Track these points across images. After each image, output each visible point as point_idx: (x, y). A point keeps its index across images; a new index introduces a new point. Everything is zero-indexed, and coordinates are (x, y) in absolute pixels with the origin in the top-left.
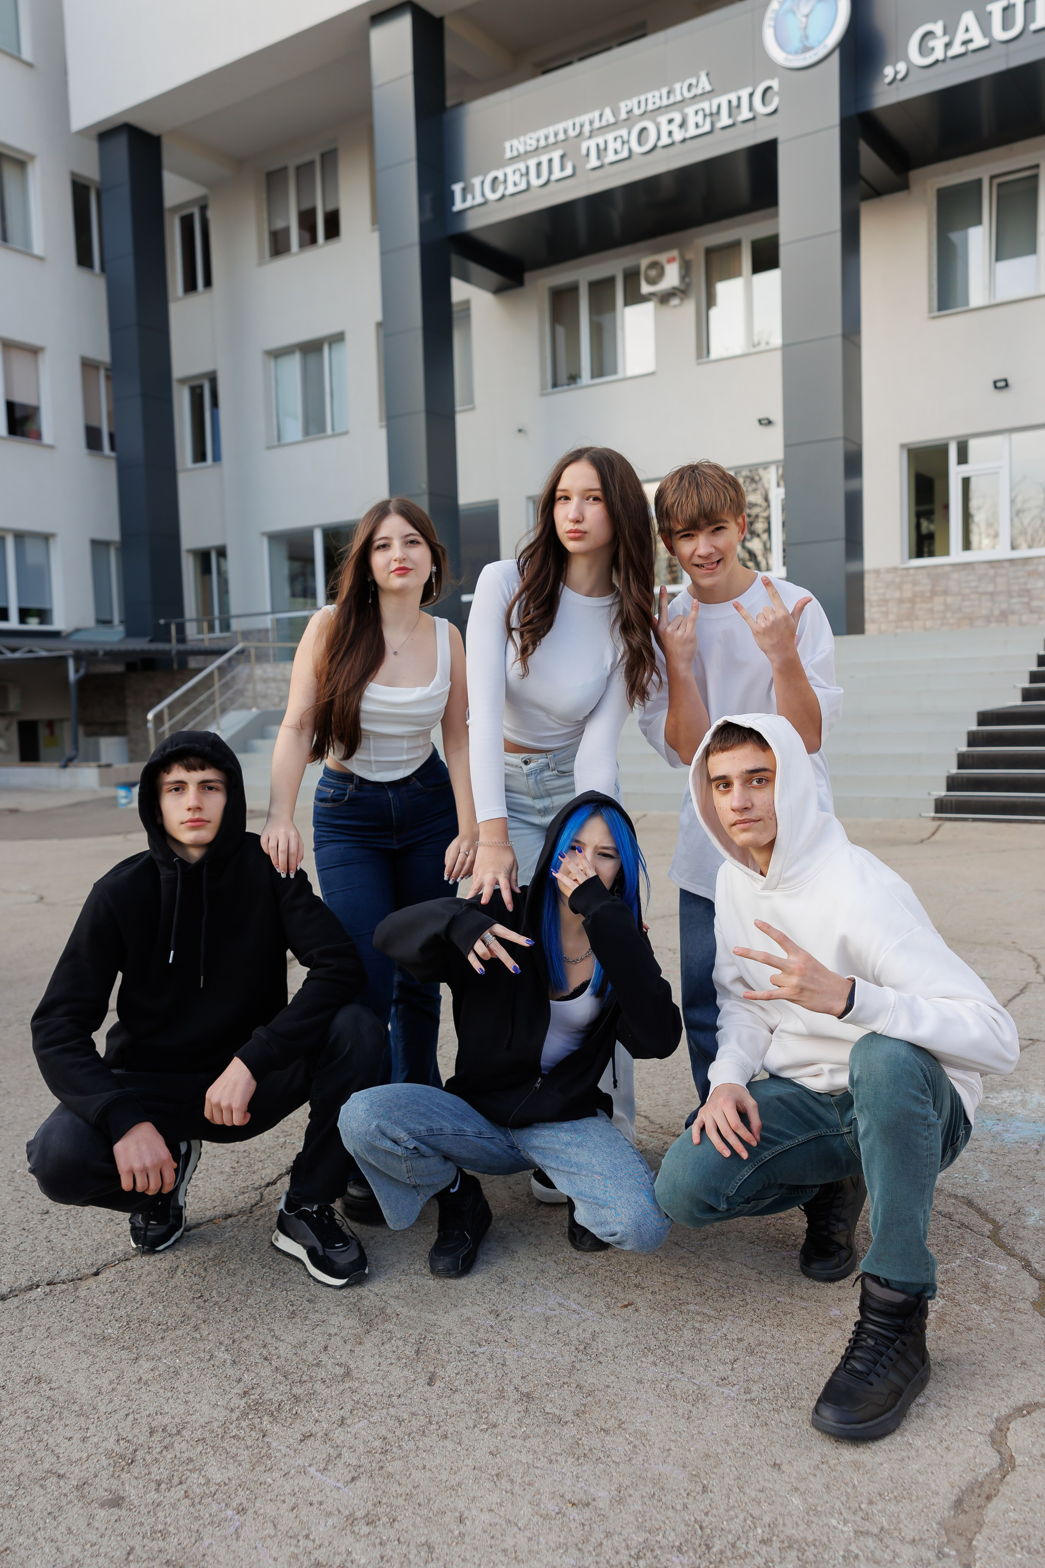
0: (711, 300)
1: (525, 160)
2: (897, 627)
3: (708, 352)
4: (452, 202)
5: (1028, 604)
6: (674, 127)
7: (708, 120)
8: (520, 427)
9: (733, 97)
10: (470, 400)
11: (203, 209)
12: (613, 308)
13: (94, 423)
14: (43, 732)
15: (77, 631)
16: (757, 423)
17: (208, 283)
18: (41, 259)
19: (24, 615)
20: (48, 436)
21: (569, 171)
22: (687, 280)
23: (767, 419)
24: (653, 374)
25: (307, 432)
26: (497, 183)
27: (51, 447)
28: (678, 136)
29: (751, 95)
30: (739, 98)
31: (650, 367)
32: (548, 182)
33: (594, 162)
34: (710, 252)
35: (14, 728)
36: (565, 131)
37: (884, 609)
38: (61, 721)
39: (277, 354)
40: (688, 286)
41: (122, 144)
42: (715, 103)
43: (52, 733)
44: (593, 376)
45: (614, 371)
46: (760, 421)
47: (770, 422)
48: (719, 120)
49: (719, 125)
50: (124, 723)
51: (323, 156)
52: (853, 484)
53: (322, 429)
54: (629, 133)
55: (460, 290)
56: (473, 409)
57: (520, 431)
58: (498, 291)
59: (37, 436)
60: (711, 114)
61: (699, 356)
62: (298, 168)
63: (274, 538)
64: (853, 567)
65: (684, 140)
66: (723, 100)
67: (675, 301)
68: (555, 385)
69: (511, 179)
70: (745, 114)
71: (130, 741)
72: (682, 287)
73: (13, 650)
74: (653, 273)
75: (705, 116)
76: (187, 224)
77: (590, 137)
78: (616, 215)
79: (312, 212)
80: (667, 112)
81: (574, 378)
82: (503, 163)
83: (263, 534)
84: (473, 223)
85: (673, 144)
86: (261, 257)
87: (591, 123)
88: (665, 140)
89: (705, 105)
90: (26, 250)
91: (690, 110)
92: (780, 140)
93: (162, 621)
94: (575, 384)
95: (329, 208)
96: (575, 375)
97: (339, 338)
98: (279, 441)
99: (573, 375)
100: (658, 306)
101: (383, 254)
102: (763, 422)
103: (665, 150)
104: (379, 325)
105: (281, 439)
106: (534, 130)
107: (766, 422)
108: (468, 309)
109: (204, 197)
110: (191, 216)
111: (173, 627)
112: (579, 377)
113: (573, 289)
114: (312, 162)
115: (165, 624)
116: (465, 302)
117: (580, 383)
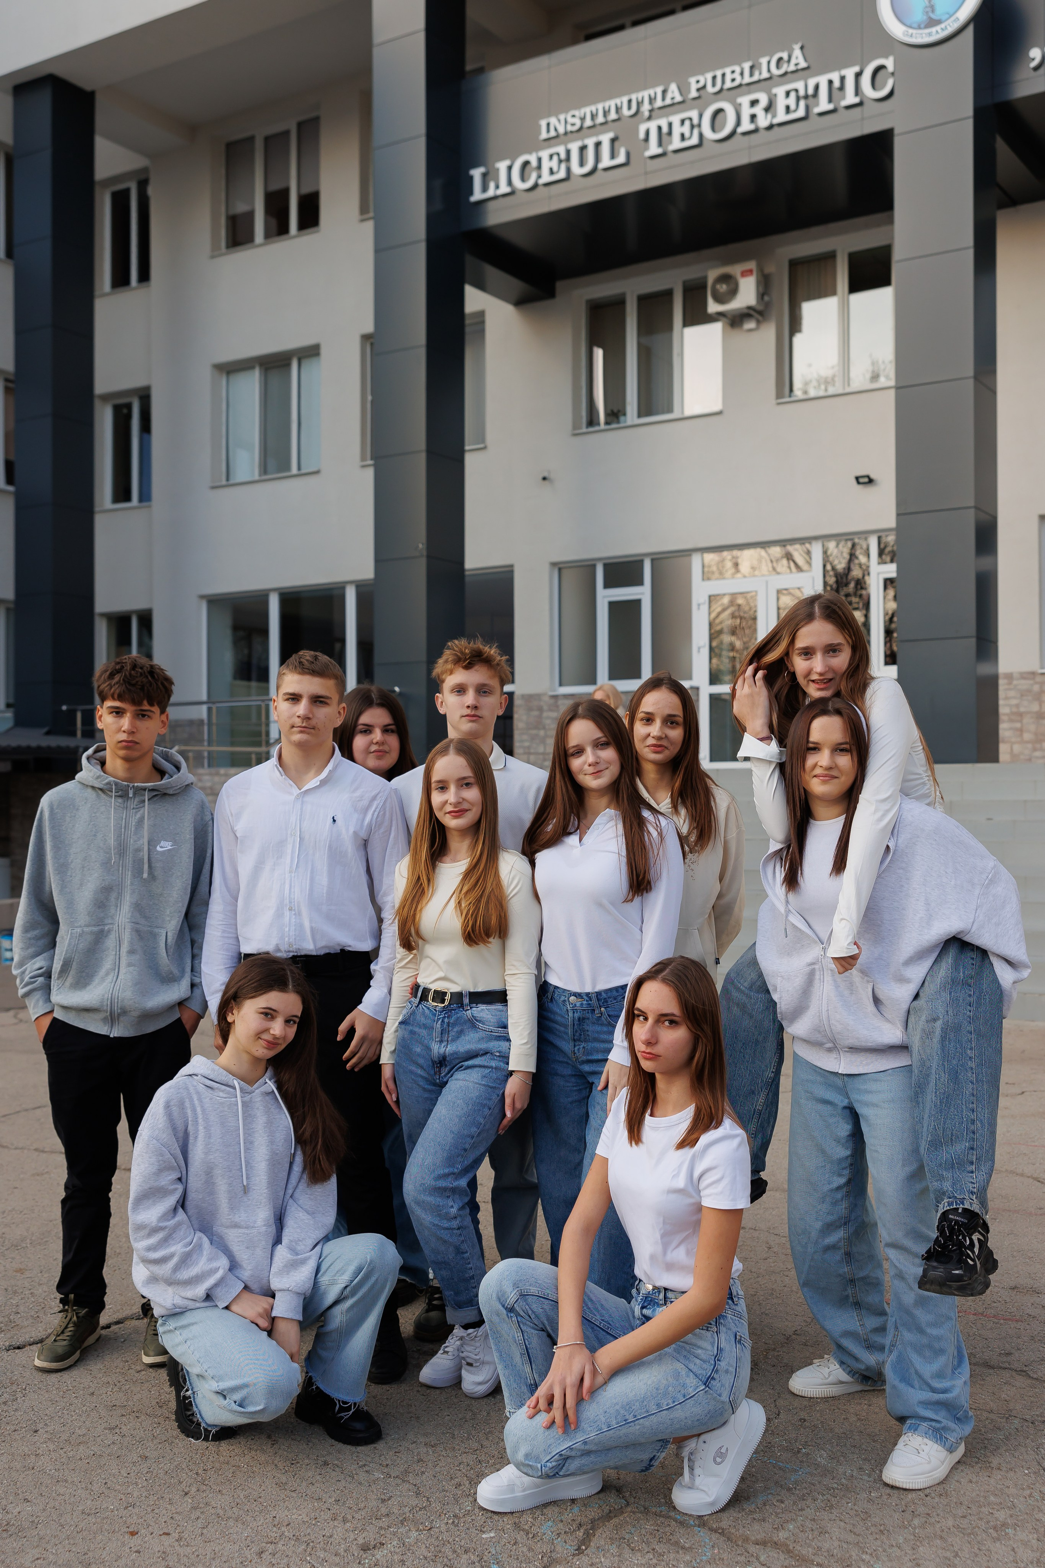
0: (795, 325)
1: (565, 144)
2: (1035, 750)
3: (791, 390)
4: (471, 192)
6: (759, 110)
7: (802, 103)
8: (546, 474)
9: (835, 77)
10: (481, 437)
11: (143, 185)
12: (669, 328)
16: (852, 481)
17: (144, 276)
21: (621, 159)
22: (766, 298)
23: (868, 477)
24: (720, 413)
25: (264, 469)
26: (528, 169)
28: (763, 121)
29: (858, 75)
30: (843, 79)
31: (717, 407)
32: (594, 170)
33: (654, 149)
34: (794, 265)
36: (618, 109)
37: (1018, 725)
39: (231, 369)
40: (768, 305)
41: (44, 100)
42: (812, 83)
44: (640, 415)
45: (670, 410)
46: (857, 478)
47: (871, 481)
48: (817, 105)
49: (817, 110)
51: (300, 125)
52: (985, 562)
53: (288, 468)
54: (701, 116)
55: (473, 299)
56: (485, 448)
57: (544, 479)
58: (520, 302)
60: (806, 97)
61: (779, 395)
62: (267, 139)
63: (215, 602)
64: (984, 669)
65: (770, 127)
66: (823, 80)
67: (750, 325)
68: (592, 421)
69: (546, 165)
70: (850, 98)
72: (760, 308)
74: (723, 288)
75: (798, 99)
76: (120, 201)
77: (650, 118)
78: (676, 214)
79: (284, 193)
80: (749, 93)
81: (615, 414)
82: (536, 145)
83: (202, 597)
84: (495, 217)
85: (756, 131)
86: (215, 247)
87: (652, 100)
88: (746, 126)
89: (800, 85)
91: (780, 91)
92: (896, 132)
93: (64, 708)
94: (618, 422)
95: (306, 190)
96: (619, 411)
97: (313, 352)
98: (228, 479)
99: (615, 411)
100: (728, 328)
101: (378, 251)
102: (861, 480)
103: (747, 138)
104: (366, 338)
105: (231, 476)
106: (578, 107)
107: (866, 480)
108: (483, 322)
109: (145, 170)
110: (126, 193)
111: (79, 716)
112: (625, 414)
113: (619, 303)
114: (287, 133)
115: (68, 711)
116: (481, 314)
117: (625, 422)
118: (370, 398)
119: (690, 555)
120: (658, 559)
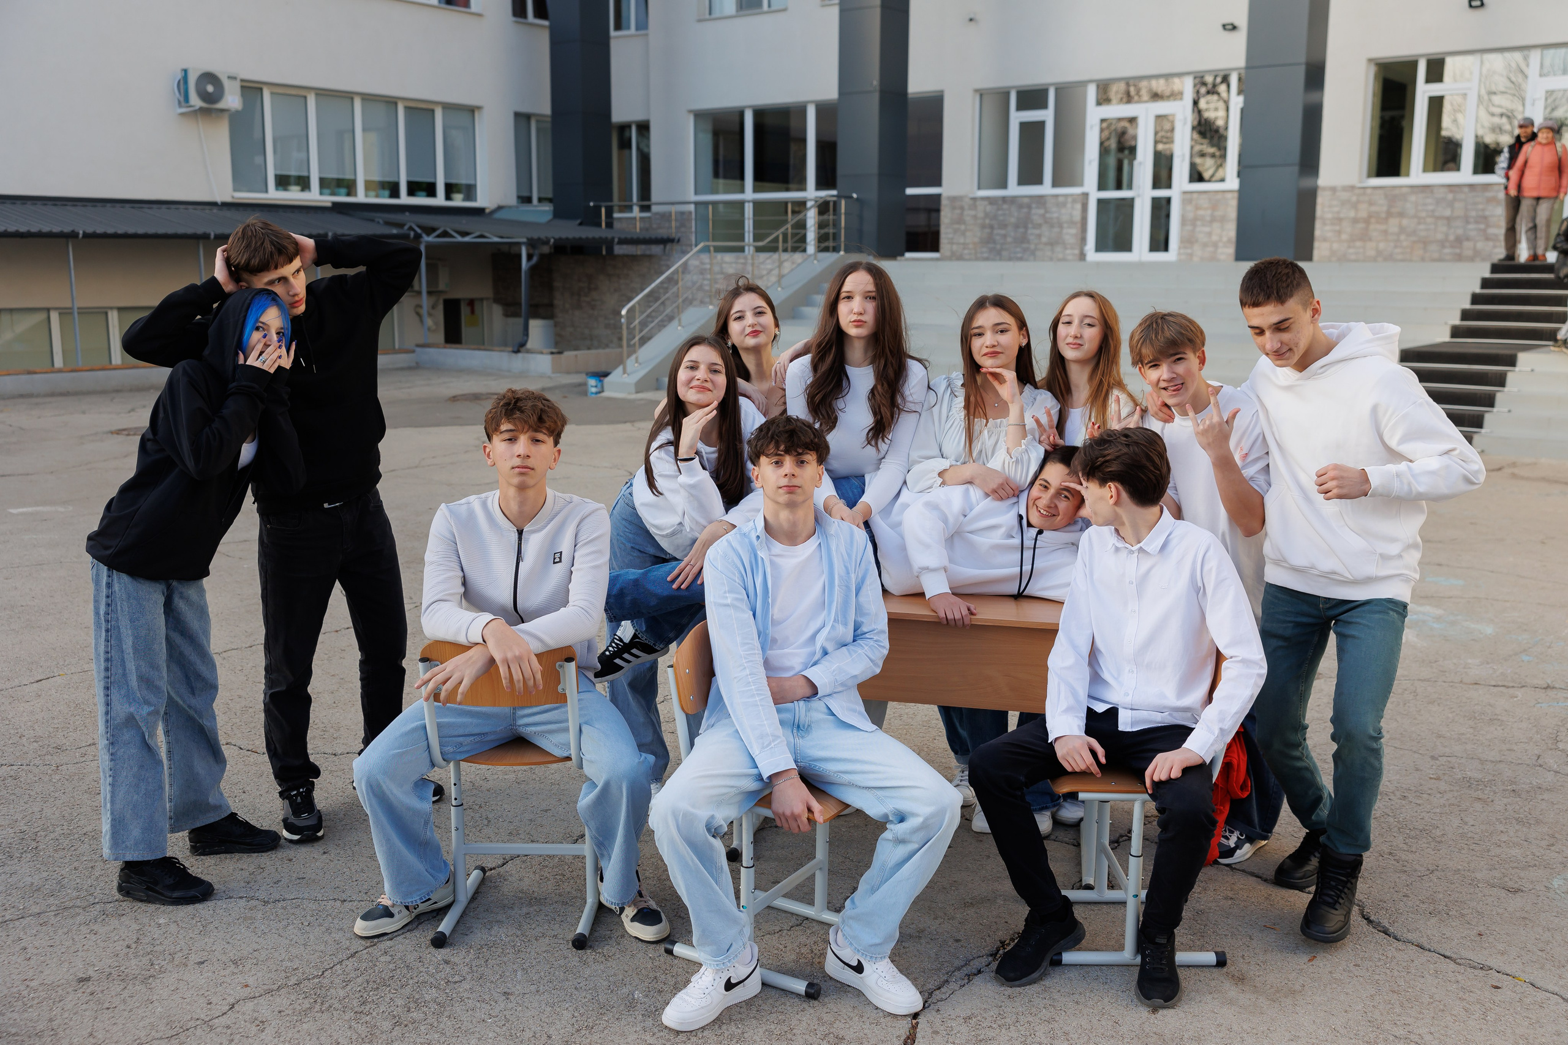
2: (1349, 247)
5: (1484, 231)
8: (972, 16)
14: (465, 310)
15: (500, 208)
16: (1221, 28)
19: (450, 189)
20: (475, 5)
23: (1232, 24)
25: (740, 6)
27: (479, 15)
35: (441, 307)
37: (1337, 228)
38: (482, 300)
43: (473, 312)
46: (1224, 26)
47: (1234, 28)
50: (551, 305)
52: (1313, 97)
53: (760, 5)
57: (971, 20)
59: (466, 4)
63: (699, 115)
64: (1306, 183)
71: (556, 325)
73: (464, 234)
83: (690, 111)
93: (592, 204)
98: (710, 14)
102: (1227, 27)
105: (713, 11)
107: (1230, 27)
111: (603, 210)
115: (594, 206)
119: (1086, 86)
120: (1061, 89)
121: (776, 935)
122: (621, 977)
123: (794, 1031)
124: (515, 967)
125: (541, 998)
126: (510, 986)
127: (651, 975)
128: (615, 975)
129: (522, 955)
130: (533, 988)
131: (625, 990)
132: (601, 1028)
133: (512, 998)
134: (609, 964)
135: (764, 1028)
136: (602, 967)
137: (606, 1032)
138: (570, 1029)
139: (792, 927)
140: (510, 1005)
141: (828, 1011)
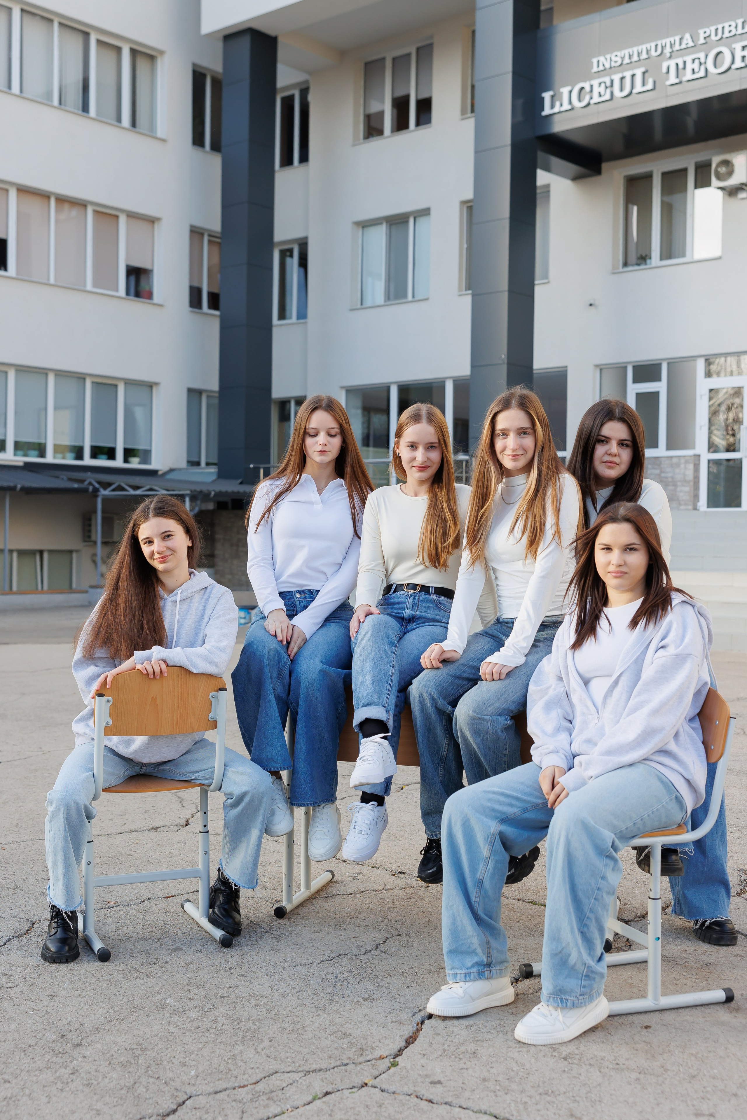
4: (542, 109)
8: (592, 302)
10: (546, 276)
11: (304, 92)
12: (684, 189)
13: (196, 284)
15: (171, 470)
17: (304, 158)
18: (163, 140)
19: (129, 453)
20: (157, 298)
24: (720, 258)
25: (388, 297)
27: (161, 306)
31: (718, 253)
39: (365, 225)
41: (245, 44)
44: (661, 259)
45: (684, 255)
50: (212, 556)
51: (418, 49)
53: (405, 296)
55: (542, 177)
56: (548, 282)
57: (591, 305)
58: (576, 178)
59: (150, 296)
62: (394, 60)
63: (351, 390)
67: (743, 195)
68: (625, 264)
71: (216, 573)
73: (136, 488)
74: (723, 170)
76: (288, 103)
78: (690, 121)
79: (406, 98)
80: (741, 41)
81: (643, 259)
82: (589, 76)
83: (342, 388)
84: (559, 127)
86: (356, 138)
90: (151, 134)
93: (252, 466)
94: (646, 264)
95: (422, 96)
96: (646, 256)
97: (426, 212)
99: (644, 255)
100: (727, 197)
101: (477, 152)
103: (739, 71)
104: (463, 203)
105: (364, 302)
106: (620, 50)
108: (549, 191)
109: (307, 82)
110: (291, 98)
111: (262, 472)
112: (650, 258)
113: (648, 177)
114: (409, 55)
115: (254, 468)
116: (548, 186)
117: (651, 264)
118: (465, 246)
119: (696, 360)
120: (672, 364)
121: (307, 966)
122: (158, 989)
123: (306, 1029)
124: (64, 979)
125: (83, 999)
126: (56, 991)
127: (186, 988)
128: (153, 987)
129: (72, 972)
130: (76, 993)
131: (159, 997)
132: (130, 1020)
133: (56, 999)
134: (149, 980)
135: (279, 1026)
136: (142, 982)
137: (134, 1023)
138: (102, 1020)
139: (323, 961)
140: (52, 1003)
141: (341, 1016)
